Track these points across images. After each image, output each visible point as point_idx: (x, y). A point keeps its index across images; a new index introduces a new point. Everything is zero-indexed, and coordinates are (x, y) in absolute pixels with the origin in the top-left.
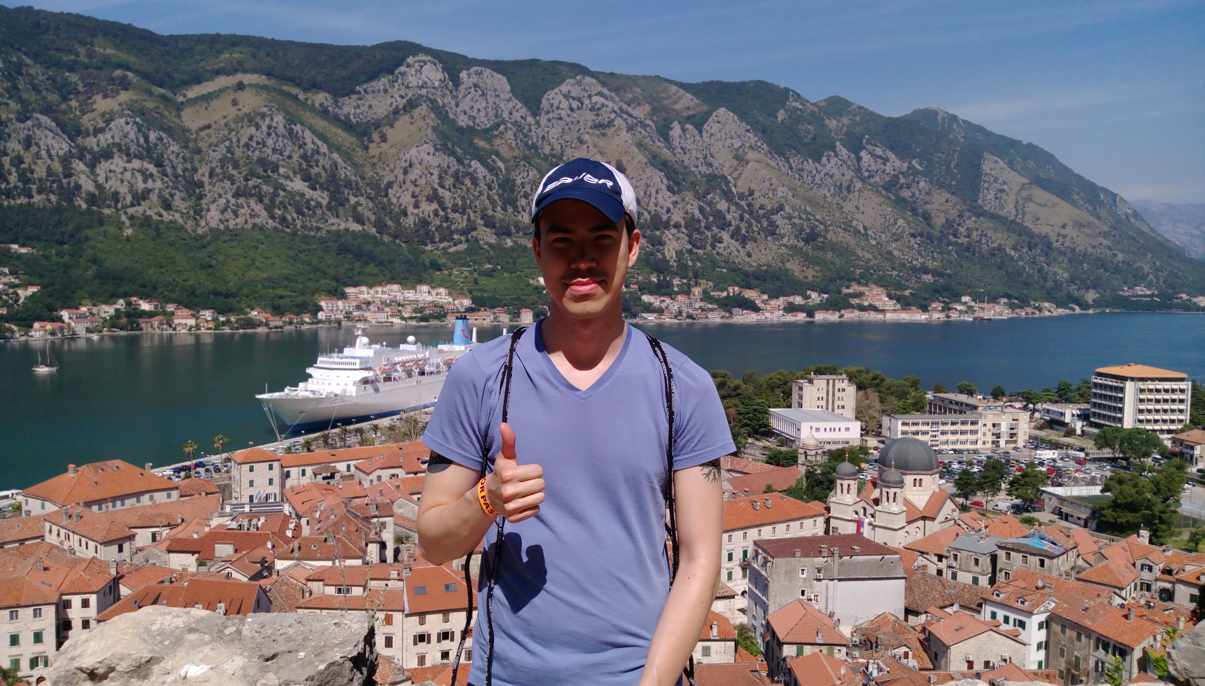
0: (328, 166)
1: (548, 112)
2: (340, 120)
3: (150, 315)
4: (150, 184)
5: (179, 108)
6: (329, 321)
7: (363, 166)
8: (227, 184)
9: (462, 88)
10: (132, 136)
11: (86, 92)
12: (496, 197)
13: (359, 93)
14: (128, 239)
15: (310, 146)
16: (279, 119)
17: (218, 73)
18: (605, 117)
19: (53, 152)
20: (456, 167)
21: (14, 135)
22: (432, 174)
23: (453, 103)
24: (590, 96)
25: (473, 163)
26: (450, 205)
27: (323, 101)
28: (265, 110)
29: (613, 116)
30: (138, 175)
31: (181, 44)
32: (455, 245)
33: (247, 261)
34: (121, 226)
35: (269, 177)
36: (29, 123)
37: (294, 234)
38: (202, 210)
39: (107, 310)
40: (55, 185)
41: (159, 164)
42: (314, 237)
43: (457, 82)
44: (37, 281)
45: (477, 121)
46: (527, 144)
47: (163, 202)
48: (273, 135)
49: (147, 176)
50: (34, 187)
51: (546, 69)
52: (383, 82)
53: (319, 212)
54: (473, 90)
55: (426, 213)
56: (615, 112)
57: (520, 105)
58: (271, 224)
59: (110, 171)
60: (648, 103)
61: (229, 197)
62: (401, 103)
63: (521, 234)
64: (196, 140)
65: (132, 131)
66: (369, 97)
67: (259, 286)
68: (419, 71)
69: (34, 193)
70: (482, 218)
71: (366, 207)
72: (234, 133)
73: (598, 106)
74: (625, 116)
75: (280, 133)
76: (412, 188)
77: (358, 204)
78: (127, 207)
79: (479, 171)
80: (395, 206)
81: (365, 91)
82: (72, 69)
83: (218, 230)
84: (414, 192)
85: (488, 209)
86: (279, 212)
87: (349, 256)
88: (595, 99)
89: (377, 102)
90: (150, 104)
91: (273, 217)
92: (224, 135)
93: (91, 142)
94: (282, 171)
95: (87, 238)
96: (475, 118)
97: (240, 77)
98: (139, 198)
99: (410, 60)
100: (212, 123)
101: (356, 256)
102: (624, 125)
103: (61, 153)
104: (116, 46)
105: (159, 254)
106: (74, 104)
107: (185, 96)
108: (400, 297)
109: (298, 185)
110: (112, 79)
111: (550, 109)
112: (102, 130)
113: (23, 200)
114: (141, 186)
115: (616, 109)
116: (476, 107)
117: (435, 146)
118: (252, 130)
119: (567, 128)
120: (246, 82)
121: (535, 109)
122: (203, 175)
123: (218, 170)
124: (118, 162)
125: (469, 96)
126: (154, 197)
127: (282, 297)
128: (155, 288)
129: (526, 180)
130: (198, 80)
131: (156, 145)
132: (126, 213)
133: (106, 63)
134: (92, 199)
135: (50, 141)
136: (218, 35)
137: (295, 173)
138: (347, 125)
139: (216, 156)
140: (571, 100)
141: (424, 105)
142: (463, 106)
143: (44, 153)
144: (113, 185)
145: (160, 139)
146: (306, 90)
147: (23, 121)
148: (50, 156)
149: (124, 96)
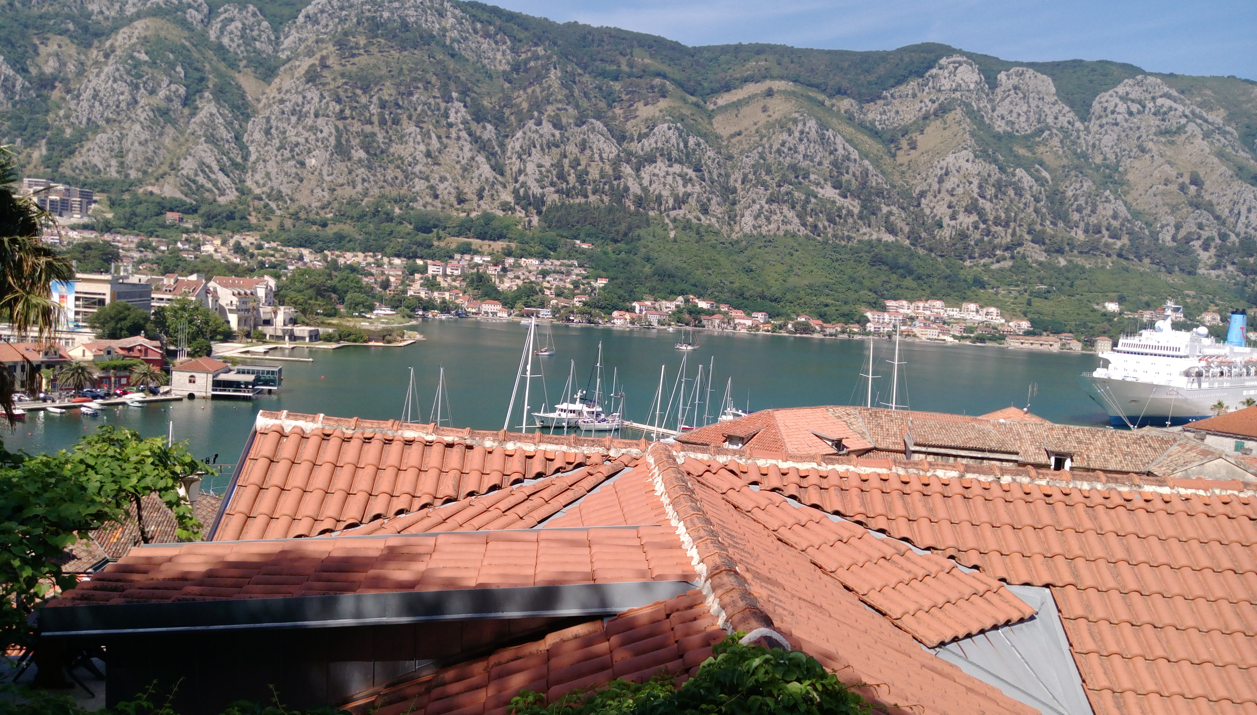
0: (858, 173)
1: (1100, 117)
2: (866, 128)
3: (710, 313)
4: (689, 188)
5: (710, 116)
6: (877, 333)
7: (892, 174)
8: (761, 190)
9: (999, 90)
10: (673, 141)
11: (630, 100)
12: (1044, 210)
13: (885, 98)
14: (675, 240)
15: (841, 152)
16: (812, 124)
17: (746, 80)
18: (1173, 122)
19: (604, 156)
20: (998, 175)
21: (572, 139)
22: (971, 183)
23: (989, 106)
24: (1154, 99)
25: (1018, 171)
26: (991, 218)
27: (848, 106)
28: (797, 115)
29: (1183, 121)
30: (678, 179)
31: (706, 55)
32: (998, 262)
33: (785, 268)
34: (665, 227)
35: (800, 183)
36: (585, 127)
37: (826, 243)
38: (736, 216)
39: (669, 306)
40: (607, 187)
41: (697, 170)
42: (845, 246)
43: (993, 84)
44: (604, 274)
45: (1017, 126)
46: (1075, 153)
47: (702, 206)
48: (805, 140)
49: (687, 181)
50: (589, 188)
51: (1093, 70)
52: (912, 85)
53: (850, 220)
54: (1012, 92)
55: (965, 226)
56: (1186, 116)
57: (1067, 109)
58: (803, 231)
59: (654, 175)
60: (1223, 107)
61: (763, 202)
62: (932, 107)
63: (1075, 252)
64: (727, 146)
65: (673, 136)
66: (896, 102)
67: (802, 293)
68: (954, 73)
69: (590, 194)
70: (1029, 233)
71: (899, 219)
72: (765, 139)
73: (1164, 109)
74: (1199, 121)
75: (812, 139)
76: (948, 198)
77: (890, 213)
78: (669, 210)
79: (1024, 180)
80: (928, 217)
81: (892, 96)
82: (616, 79)
83: (752, 236)
84: (951, 202)
85: (1035, 223)
86: (811, 220)
87: (884, 268)
88: (1159, 101)
89: (905, 108)
90: (686, 111)
91: (804, 225)
92: (755, 142)
93: (635, 147)
94: (812, 177)
95: (639, 238)
96: (1013, 123)
97: (768, 84)
98: (680, 202)
99: (943, 61)
100: (743, 129)
101: (891, 268)
102: (1198, 131)
103: (612, 156)
104: (652, 56)
105: (705, 256)
106: (618, 111)
107: (715, 104)
108: (944, 315)
109: (829, 192)
110: (652, 87)
111: (1103, 114)
112: (646, 135)
113: (580, 200)
114: (681, 190)
115: (1187, 112)
116: (1015, 111)
117: (974, 152)
118: (785, 136)
119: (1124, 134)
120: (775, 88)
121: (1084, 113)
122: (736, 181)
123: (751, 176)
124: (660, 167)
125: (1009, 99)
126: (692, 201)
127: (827, 305)
128: (705, 288)
129: (1078, 192)
130: (727, 88)
131: (694, 150)
132: (668, 216)
133: (645, 73)
134: (639, 201)
135: (602, 145)
136: (740, 45)
137: (825, 180)
138: (875, 133)
139: (750, 161)
140: (1129, 103)
141: (958, 109)
142: (1000, 111)
143: (596, 156)
144: (656, 188)
145: (698, 144)
146: (831, 96)
147: (579, 126)
148: (601, 159)
149: (663, 104)
